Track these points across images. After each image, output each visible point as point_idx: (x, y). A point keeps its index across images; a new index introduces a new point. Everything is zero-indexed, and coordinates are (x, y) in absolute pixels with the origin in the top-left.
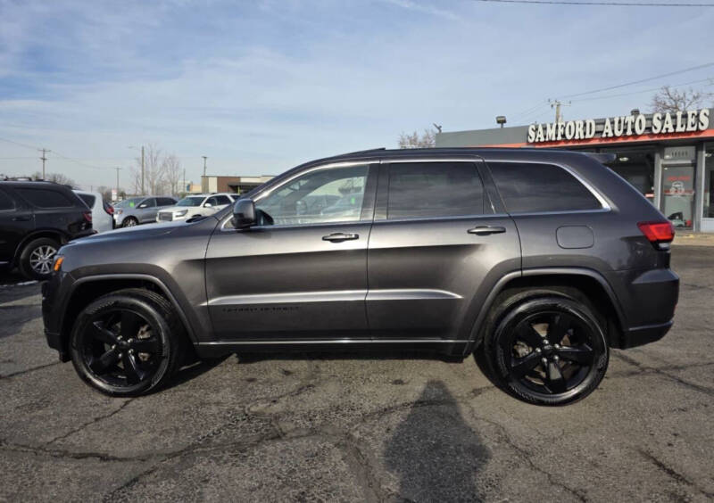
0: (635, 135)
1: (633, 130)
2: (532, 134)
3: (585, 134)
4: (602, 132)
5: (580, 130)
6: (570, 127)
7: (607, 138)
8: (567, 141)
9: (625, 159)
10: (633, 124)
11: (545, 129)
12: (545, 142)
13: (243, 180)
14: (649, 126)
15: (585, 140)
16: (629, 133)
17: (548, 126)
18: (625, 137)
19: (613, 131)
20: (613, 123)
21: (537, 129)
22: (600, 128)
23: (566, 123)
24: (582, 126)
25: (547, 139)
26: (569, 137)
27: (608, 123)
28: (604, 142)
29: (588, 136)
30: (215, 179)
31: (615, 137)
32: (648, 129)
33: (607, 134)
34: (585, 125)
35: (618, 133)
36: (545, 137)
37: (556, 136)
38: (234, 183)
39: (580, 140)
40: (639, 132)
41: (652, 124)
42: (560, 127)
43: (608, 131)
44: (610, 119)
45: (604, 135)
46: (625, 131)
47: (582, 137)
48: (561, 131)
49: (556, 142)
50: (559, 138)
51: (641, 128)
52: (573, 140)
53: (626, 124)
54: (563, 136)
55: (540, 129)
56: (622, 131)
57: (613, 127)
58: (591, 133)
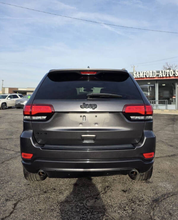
0: (170, 77)
1: (169, 75)
2: (135, 75)
3: (153, 76)
4: (158, 75)
5: (151, 74)
6: (148, 73)
7: (160, 77)
8: (147, 78)
9: (164, 85)
10: (169, 73)
11: (139, 73)
12: (139, 78)
13: (19, 89)
14: (174, 74)
15: (153, 78)
16: (168, 76)
17: (140, 72)
18: (166, 77)
19: (162, 75)
21: (136, 73)
22: (158, 74)
23: (147, 72)
24: (152, 73)
25: (140, 77)
26: (148, 76)
27: (161, 72)
28: (159, 79)
29: (154, 76)
30: (8, 89)
31: (163, 77)
32: (174, 75)
33: (160, 76)
34: (153, 72)
35: (164, 76)
36: (139, 76)
37: (143, 76)
38: (15, 90)
39: (151, 78)
40: (171, 75)
41: (175, 73)
42: (144, 73)
43: (161, 75)
44: (161, 71)
45: (159, 76)
46: (166, 75)
47: (152, 77)
48: (145, 74)
49: (143, 78)
50: (144, 77)
52: (149, 78)
53: (167, 73)
54: (146, 76)
55: (138, 73)
56: (165, 75)
57: (162, 74)
58: (155, 75)
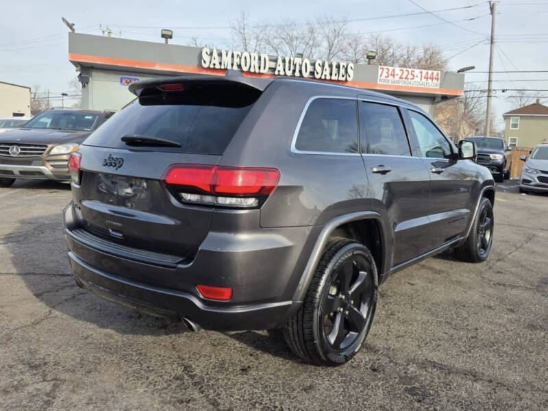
0: (302, 77)
1: (300, 72)
2: (206, 58)
3: (260, 68)
4: (274, 69)
5: (255, 63)
6: (245, 58)
7: (279, 76)
8: (243, 72)
10: (301, 66)
11: (220, 55)
12: (220, 70)
14: (312, 71)
15: (260, 74)
16: (297, 74)
17: (224, 53)
18: (294, 77)
19: (284, 70)
20: (284, 61)
21: (211, 54)
22: (273, 65)
23: (242, 53)
24: (257, 58)
25: (223, 67)
26: (245, 69)
27: (280, 61)
28: (276, 79)
29: (262, 71)
31: (285, 76)
32: (312, 73)
34: (260, 59)
35: (289, 73)
36: (220, 63)
37: (232, 65)
39: (255, 73)
40: (306, 75)
41: (315, 69)
42: (235, 56)
43: (280, 69)
44: (282, 57)
45: (276, 73)
46: (294, 71)
47: (257, 71)
48: (236, 60)
50: (235, 68)
51: (306, 71)
52: (249, 72)
53: (295, 65)
54: (239, 66)
55: (215, 54)
56: (291, 71)
57: (284, 66)
58: (265, 68)
